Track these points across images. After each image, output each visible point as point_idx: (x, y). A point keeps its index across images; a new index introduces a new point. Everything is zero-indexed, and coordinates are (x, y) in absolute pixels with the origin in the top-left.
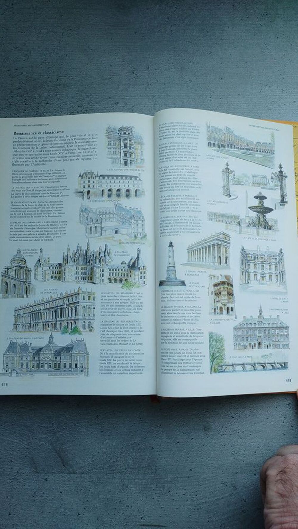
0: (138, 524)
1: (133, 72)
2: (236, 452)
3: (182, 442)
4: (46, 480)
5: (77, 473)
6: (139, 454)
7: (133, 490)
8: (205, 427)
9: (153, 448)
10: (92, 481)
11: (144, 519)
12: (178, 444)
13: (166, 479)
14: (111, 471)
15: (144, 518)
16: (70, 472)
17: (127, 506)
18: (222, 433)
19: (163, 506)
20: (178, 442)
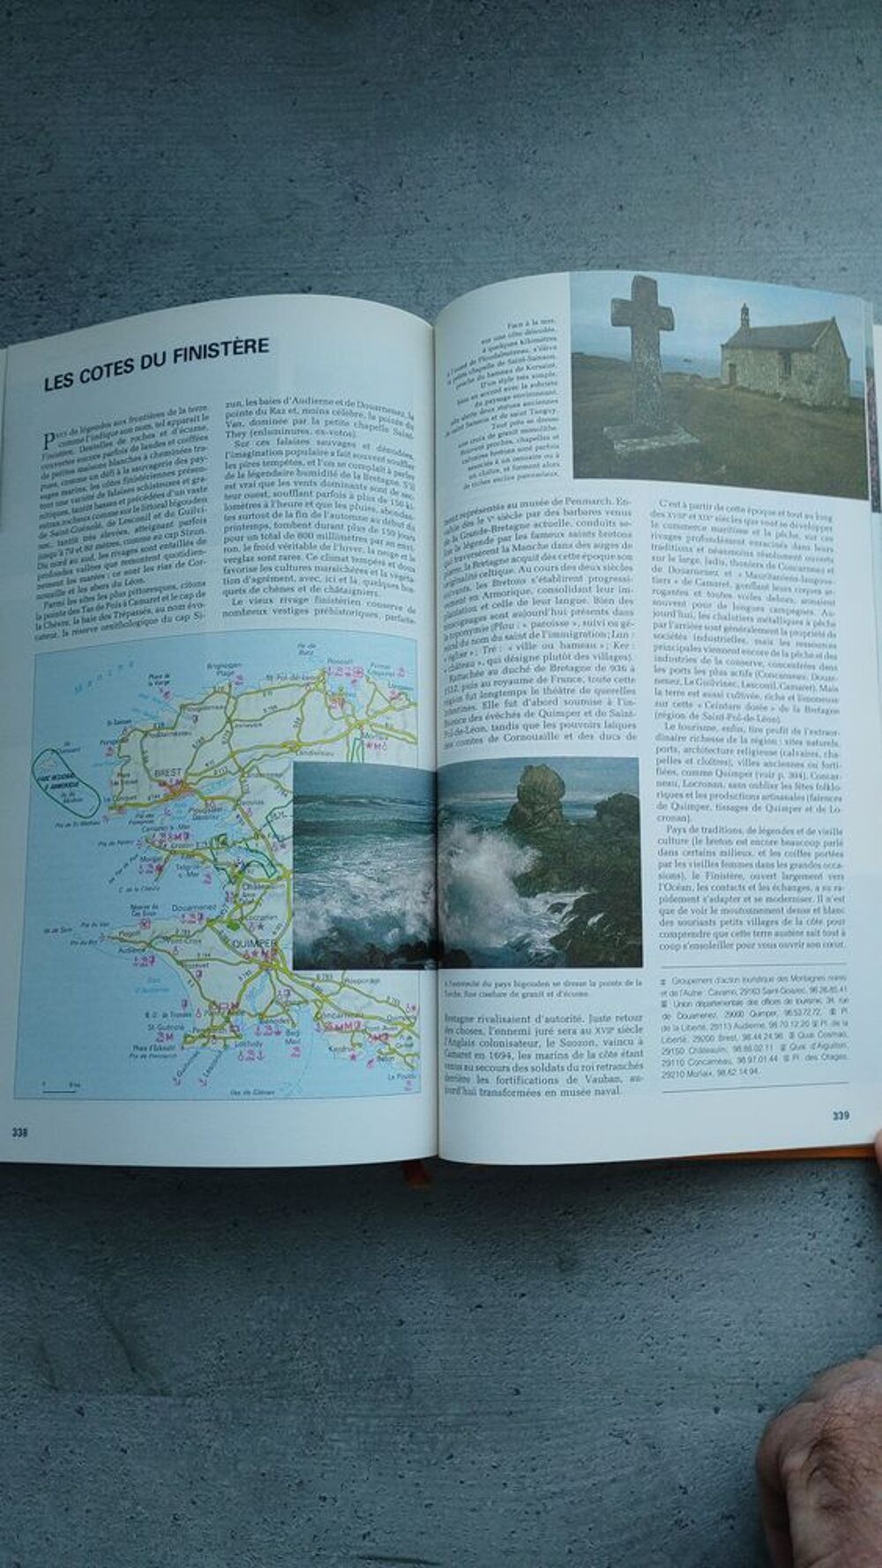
0: (353, 1552)
1: (356, 199)
2: (656, 1336)
3: (492, 1306)
4: (80, 1411)
5: (174, 1392)
6: (359, 1339)
7: (339, 1448)
8: (562, 1262)
9: (402, 1323)
10: (217, 1418)
11: (374, 1540)
12: (479, 1309)
13: (439, 1419)
14: (275, 1389)
15: (372, 1536)
16: (151, 1389)
17: (320, 1498)
18: (613, 1280)
19: (428, 1502)
20: (479, 1306)
